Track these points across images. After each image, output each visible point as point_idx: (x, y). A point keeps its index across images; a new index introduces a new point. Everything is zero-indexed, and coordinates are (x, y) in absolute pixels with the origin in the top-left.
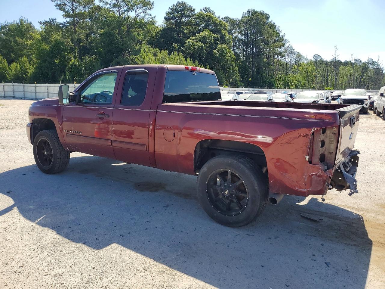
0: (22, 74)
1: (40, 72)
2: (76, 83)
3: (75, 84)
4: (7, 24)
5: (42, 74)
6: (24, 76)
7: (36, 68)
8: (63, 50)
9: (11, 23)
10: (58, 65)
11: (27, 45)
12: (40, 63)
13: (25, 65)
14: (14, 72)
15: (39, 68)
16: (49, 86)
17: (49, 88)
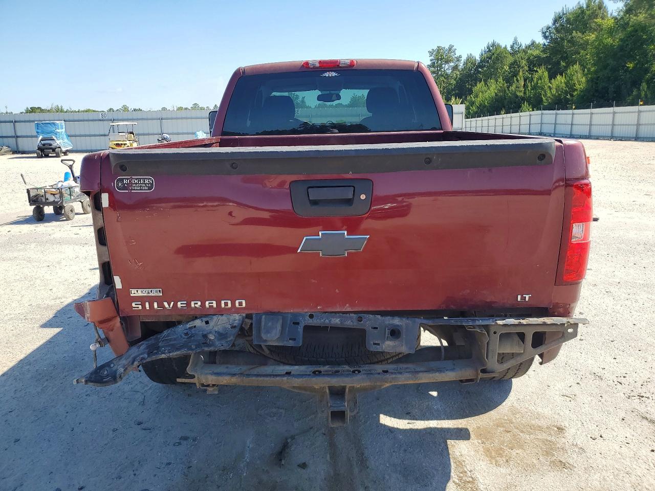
0: (566, 93)
1: (594, 87)
2: (642, 103)
3: (641, 105)
4: (565, 12)
5: (597, 91)
6: (569, 97)
7: (587, 81)
8: (644, 42)
9: (573, 8)
10: (630, 72)
11: (587, 42)
12: (596, 72)
13: (574, 78)
14: (554, 91)
15: (593, 81)
16: (593, 112)
17: (593, 115)
